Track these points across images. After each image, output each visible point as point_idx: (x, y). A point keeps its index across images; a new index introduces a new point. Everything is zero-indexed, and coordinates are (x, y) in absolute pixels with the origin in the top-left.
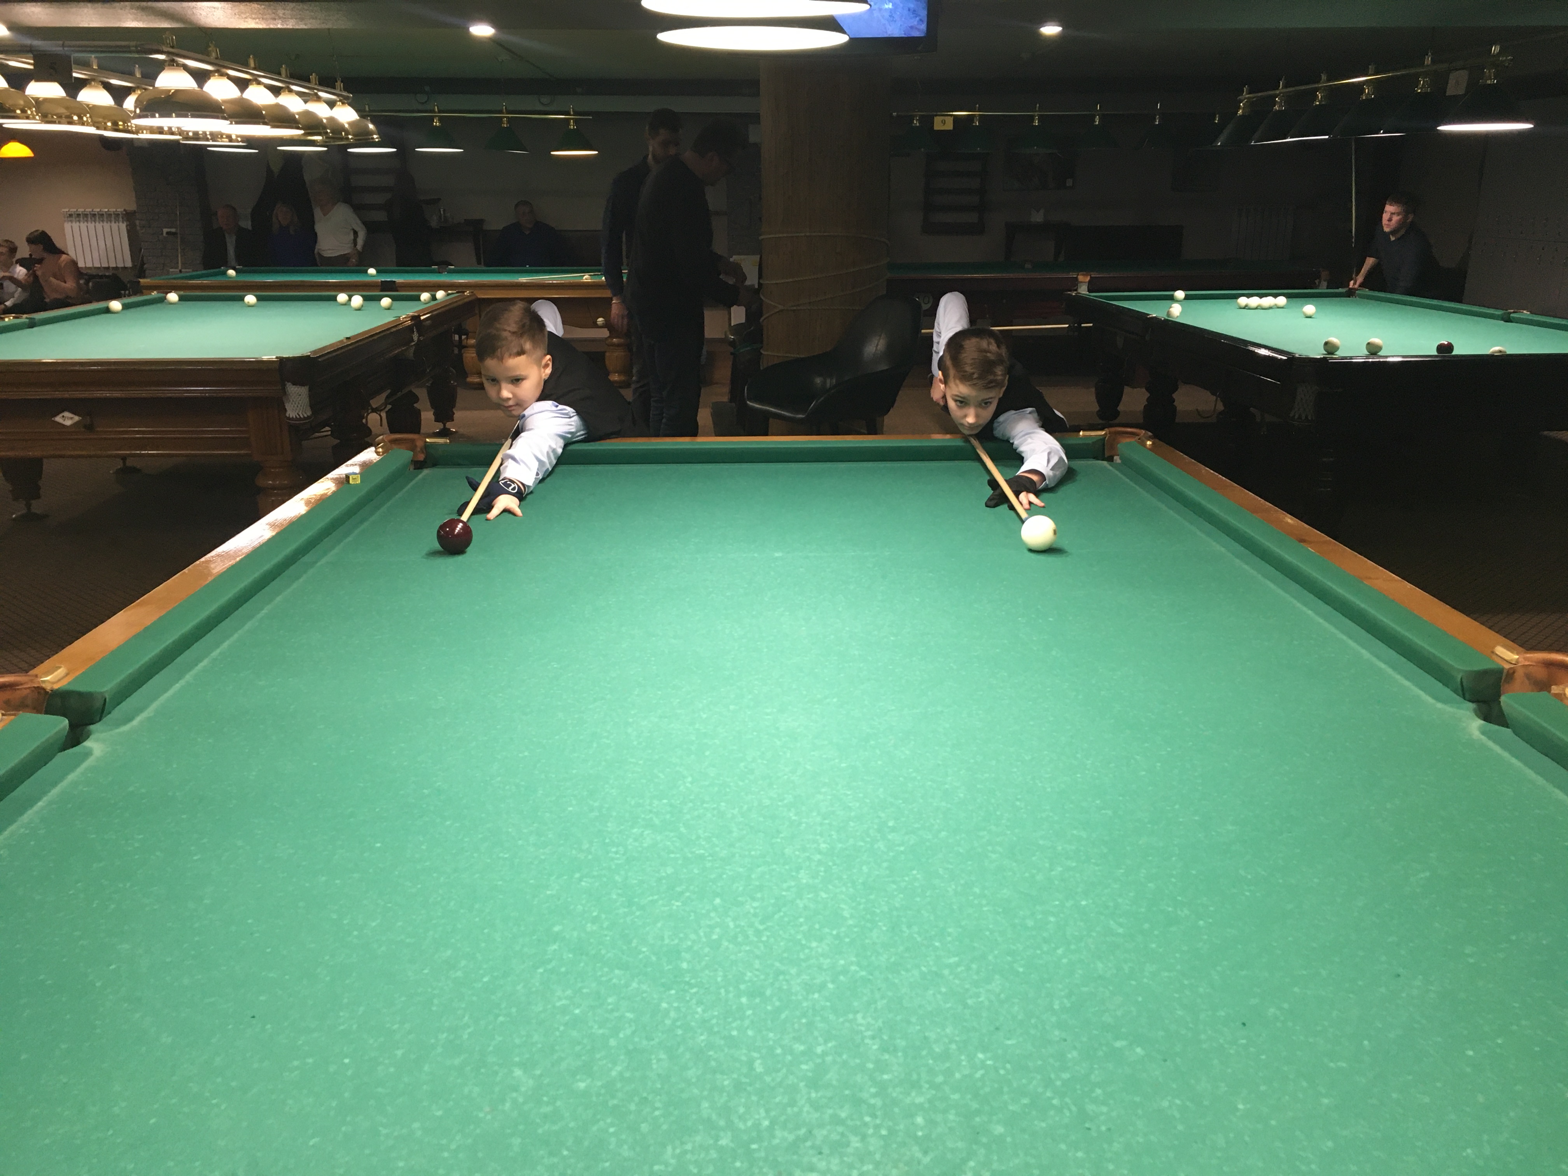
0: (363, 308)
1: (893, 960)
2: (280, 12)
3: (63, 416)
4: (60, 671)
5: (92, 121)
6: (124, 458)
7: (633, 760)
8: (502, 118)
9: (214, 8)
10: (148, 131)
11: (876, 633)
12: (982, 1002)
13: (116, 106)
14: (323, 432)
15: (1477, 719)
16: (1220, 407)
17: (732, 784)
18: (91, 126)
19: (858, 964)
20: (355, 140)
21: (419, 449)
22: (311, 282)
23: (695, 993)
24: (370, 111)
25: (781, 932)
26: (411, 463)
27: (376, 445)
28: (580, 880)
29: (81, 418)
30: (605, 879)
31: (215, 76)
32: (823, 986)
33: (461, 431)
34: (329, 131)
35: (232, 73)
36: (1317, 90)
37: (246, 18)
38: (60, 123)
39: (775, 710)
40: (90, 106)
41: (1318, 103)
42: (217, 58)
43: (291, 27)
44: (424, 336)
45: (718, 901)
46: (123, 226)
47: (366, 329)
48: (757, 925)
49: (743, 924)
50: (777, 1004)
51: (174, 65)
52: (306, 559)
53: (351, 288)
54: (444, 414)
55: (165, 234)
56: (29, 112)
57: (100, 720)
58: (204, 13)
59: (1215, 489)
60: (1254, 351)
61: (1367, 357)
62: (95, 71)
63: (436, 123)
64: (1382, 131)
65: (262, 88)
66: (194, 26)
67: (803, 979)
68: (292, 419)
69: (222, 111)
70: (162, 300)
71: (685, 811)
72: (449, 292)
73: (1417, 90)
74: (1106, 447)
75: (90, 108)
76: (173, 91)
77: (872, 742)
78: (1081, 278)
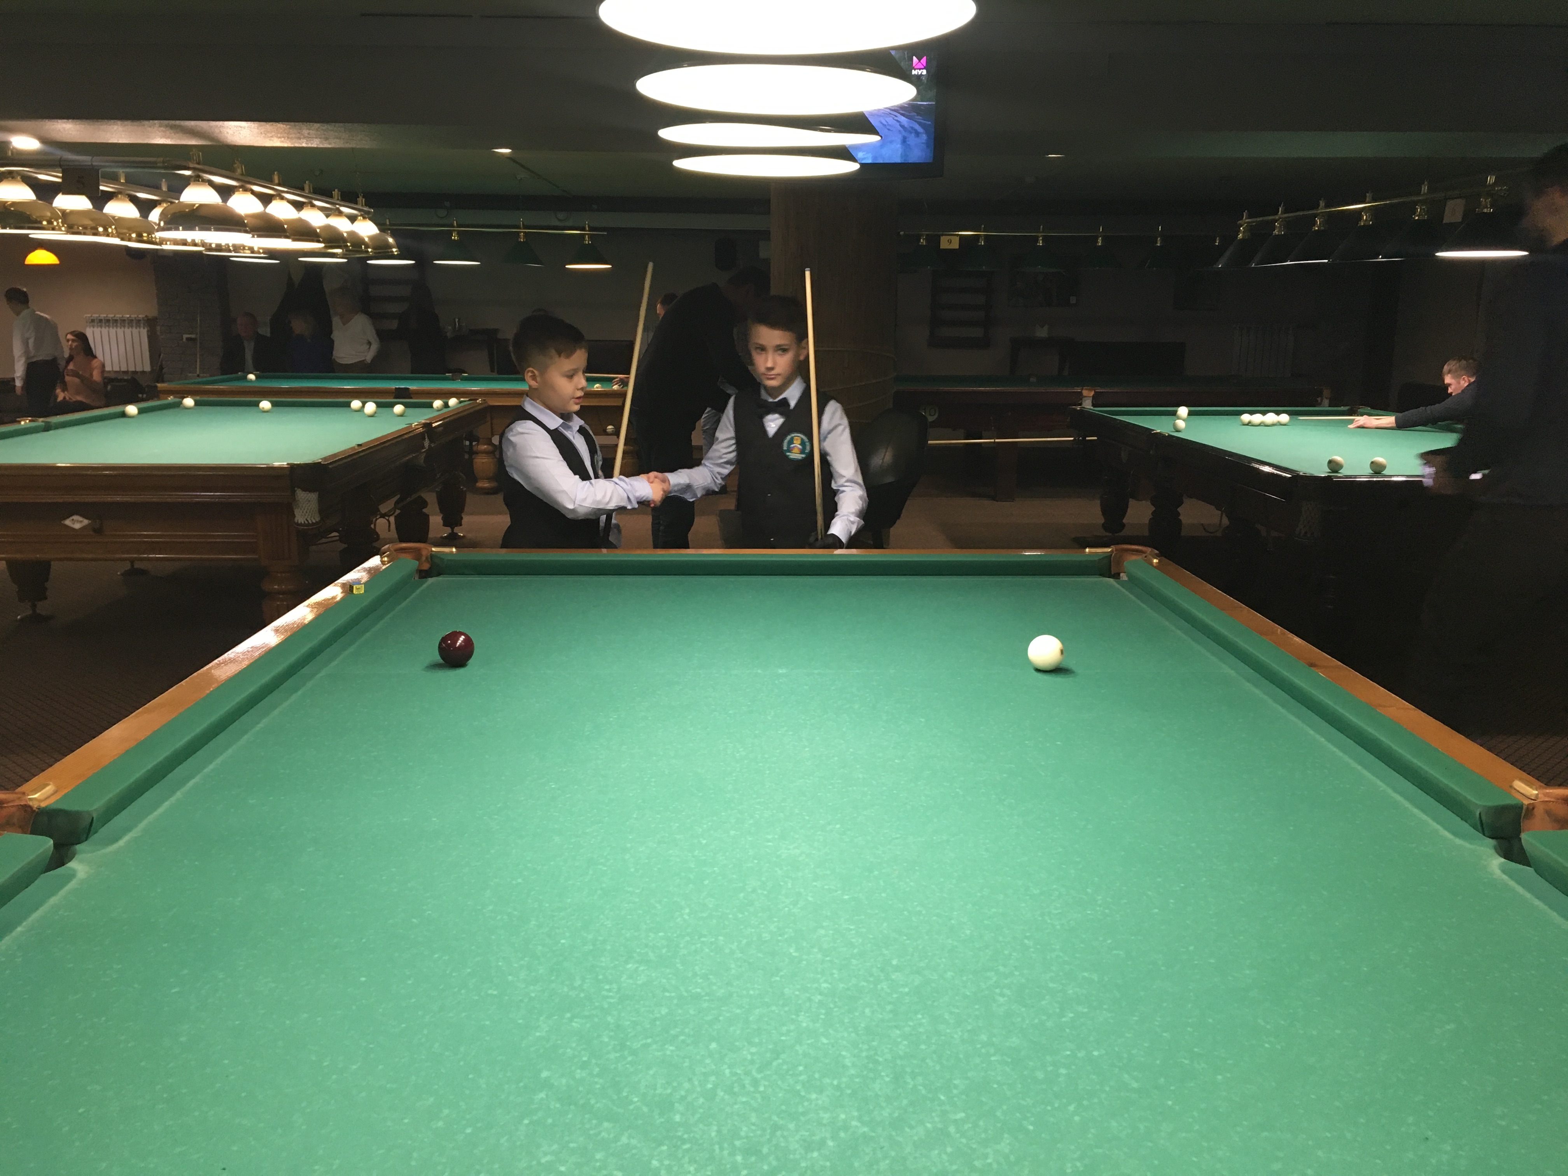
0: (376, 415)
1: (896, 1115)
2: (305, 132)
3: (73, 520)
4: (48, 788)
5: (117, 232)
6: (132, 561)
7: (630, 889)
8: (518, 233)
9: (241, 127)
10: (172, 243)
11: (881, 755)
12: (990, 1164)
13: (141, 218)
14: (329, 537)
15: (1497, 856)
16: (1226, 521)
17: (730, 916)
18: (115, 237)
19: (859, 1119)
20: (375, 253)
21: (424, 558)
22: (326, 388)
23: (687, 1150)
24: (391, 224)
25: (779, 1083)
26: (417, 572)
27: (382, 555)
28: (571, 1020)
29: (90, 522)
30: (596, 1020)
31: (239, 191)
32: (822, 1143)
33: (470, 536)
34: (349, 244)
35: (256, 188)
36: (1315, 216)
37: (272, 137)
38: (85, 234)
39: (776, 837)
40: (116, 218)
41: (1317, 228)
42: (242, 174)
43: (315, 146)
44: (435, 443)
45: (713, 1045)
46: (144, 332)
47: (380, 435)
48: (754, 1073)
49: (739, 1072)
50: (774, 1163)
51: (199, 181)
52: (305, 671)
53: (364, 395)
54: (452, 519)
55: (184, 340)
56: (55, 223)
57: (86, 840)
58: (230, 132)
59: (1223, 609)
60: (1258, 468)
61: (1371, 476)
62: (122, 184)
63: (455, 237)
64: (1380, 257)
65: (285, 203)
66: (221, 144)
67: (802, 1136)
68: (301, 525)
69: (245, 225)
70: (178, 405)
71: (682, 946)
72: (462, 399)
73: (1415, 218)
74: (1112, 564)
75: (115, 220)
76: (197, 205)
77: (876, 873)
78: (1085, 393)
